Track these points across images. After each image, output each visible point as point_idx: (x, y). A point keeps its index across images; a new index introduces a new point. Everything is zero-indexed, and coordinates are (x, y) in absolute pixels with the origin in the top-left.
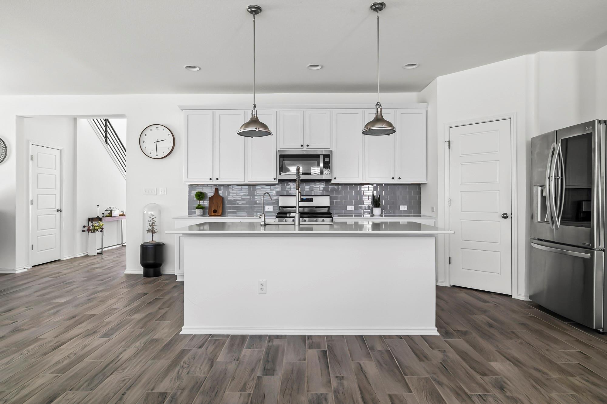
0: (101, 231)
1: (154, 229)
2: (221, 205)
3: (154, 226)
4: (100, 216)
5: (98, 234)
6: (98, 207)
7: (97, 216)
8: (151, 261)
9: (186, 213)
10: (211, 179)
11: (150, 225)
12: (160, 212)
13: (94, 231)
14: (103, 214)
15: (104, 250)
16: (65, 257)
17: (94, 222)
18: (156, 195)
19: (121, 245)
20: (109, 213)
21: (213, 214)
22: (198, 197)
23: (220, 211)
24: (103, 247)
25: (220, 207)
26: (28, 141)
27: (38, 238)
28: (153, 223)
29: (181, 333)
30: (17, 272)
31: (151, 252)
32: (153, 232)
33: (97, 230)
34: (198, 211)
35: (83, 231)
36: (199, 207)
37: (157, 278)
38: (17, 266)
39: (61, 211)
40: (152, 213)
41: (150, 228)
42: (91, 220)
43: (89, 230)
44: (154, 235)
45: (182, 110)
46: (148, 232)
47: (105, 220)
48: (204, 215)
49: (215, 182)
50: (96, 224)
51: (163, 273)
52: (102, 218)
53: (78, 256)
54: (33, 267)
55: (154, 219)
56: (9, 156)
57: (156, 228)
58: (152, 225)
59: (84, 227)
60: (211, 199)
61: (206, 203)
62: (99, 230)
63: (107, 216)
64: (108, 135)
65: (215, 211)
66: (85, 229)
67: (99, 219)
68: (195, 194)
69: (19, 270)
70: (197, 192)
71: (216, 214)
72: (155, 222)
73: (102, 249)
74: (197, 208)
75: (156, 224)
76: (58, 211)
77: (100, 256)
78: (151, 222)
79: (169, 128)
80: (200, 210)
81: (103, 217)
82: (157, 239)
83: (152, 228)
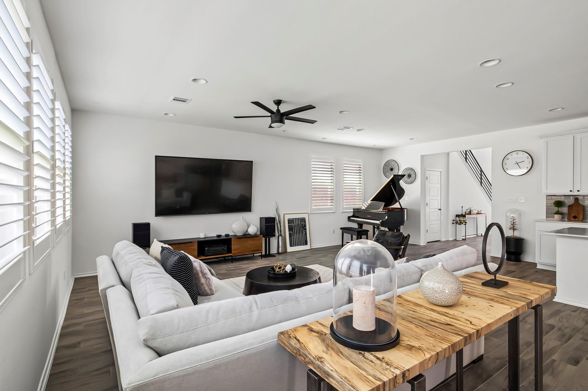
0: (465, 224)
1: (515, 227)
2: (582, 212)
3: (514, 225)
4: (464, 213)
5: (463, 226)
6: (462, 208)
7: (461, 214)
8: (512, 250)
9: (544, 216)
10: (571, 191)
11: (512, 225)
12: (520, 215)
13: (461, 223)
14: (465, 212)
15: (466, 237)
16: (443, 239)
17: (460, 218)
18: (516, 202)
19: (476, 235)
20: (469, 212)
21: (573, 219)
22: (557, 205)
23: (581, 217)
24: (466, 235)
25: (580, 214)
26: (425, 169)
27: (430, 226)
28: (514, 223)
29: (553, 300)
30: (421, 244)
31: (512, 244)
32: (514, 229)
33: (462, 223)
34: (557, 217)
35: (453, 223)
36: (557, 213)
37: (517, 263)
38: (421, 241)
39: (441, 210)
40: (514, 215)
41: (512, 226)
42: (457, 216)
43: (457, 223)
44: (515, 231)
45: (542, 138)
46: (510, 229)
47: (467, 217)
48: (562, 220)
49: (576, 193)
50: (462, 219)
51: (522, 260)
52: (465, 216)
53: (450, 240)
54: (427, 242)
55: (515, 220)
56: (417, 179)
57: (516, 227)
58: (513, 224)
59: (454, 220)
60: (570, 207)
61: (565, 210)
62: (463, 223)
63: (468, 214)
64: (467, 156)
65: (575, 217)
66: (454, 222)
67: (464, 216)
68: (554, 202)
69: (422, 244)
70: (555, 201)
71: (576, 219)
72: (516, 222)
73: (465, 236)
74: (556, 214)
75: (516, 223)
76: (439, 210)
77: (464, 241)
78: (513, 222)
79: (528, 152)
80: (558, 215)
81: (465, 214)
82: (517, 234)
83: (514, 227)
